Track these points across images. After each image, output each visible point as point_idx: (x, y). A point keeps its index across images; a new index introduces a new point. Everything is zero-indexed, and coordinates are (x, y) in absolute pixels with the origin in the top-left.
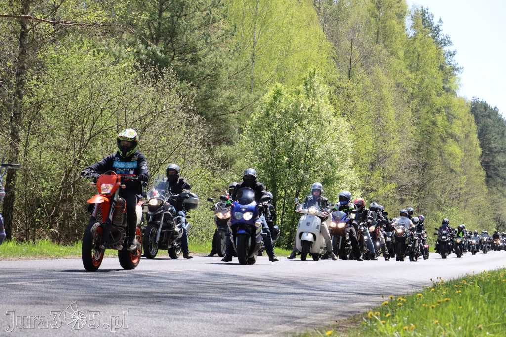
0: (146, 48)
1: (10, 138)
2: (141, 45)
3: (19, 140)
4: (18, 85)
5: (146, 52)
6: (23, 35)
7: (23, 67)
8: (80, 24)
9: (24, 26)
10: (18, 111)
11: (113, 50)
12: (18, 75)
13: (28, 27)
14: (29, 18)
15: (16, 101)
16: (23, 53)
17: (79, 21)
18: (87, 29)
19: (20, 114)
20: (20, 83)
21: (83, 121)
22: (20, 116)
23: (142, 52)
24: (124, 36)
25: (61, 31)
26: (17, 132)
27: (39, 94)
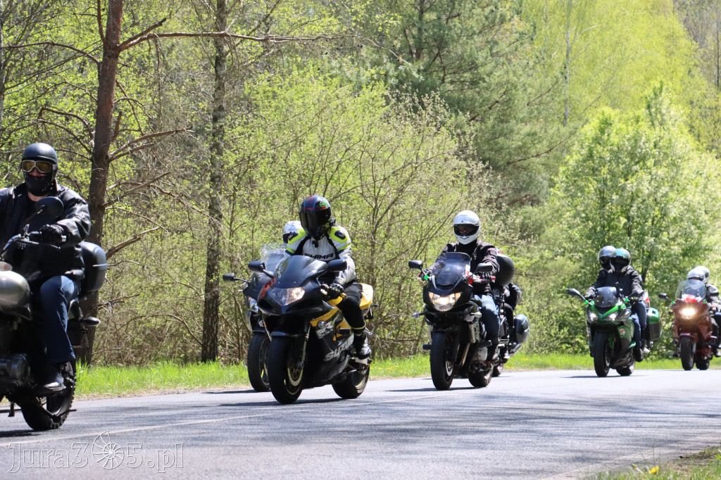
0: (396, 68)
1: (207, 213)
2: (389, 64)
3: (221, 216)
4: (214, 135)
5: (396, 74)
6: (219, 61)
7: (221, 108)
8: (298, 40)
9: (219, 48)
10: (217, 173)
11: (348, 74)
12: (215, 120)
13: (226, 48)
14: (225, 35)
15: (212, 158)
16: (220, 87)
17: (296, 33)
18: (309, 47)
19: (219, 177)
20: (218, 132)
21: (311, 182)
22: (220, 180)
23: (391, 73)
24: (364, 52)
26: (217, 204)
27: (246, 146)
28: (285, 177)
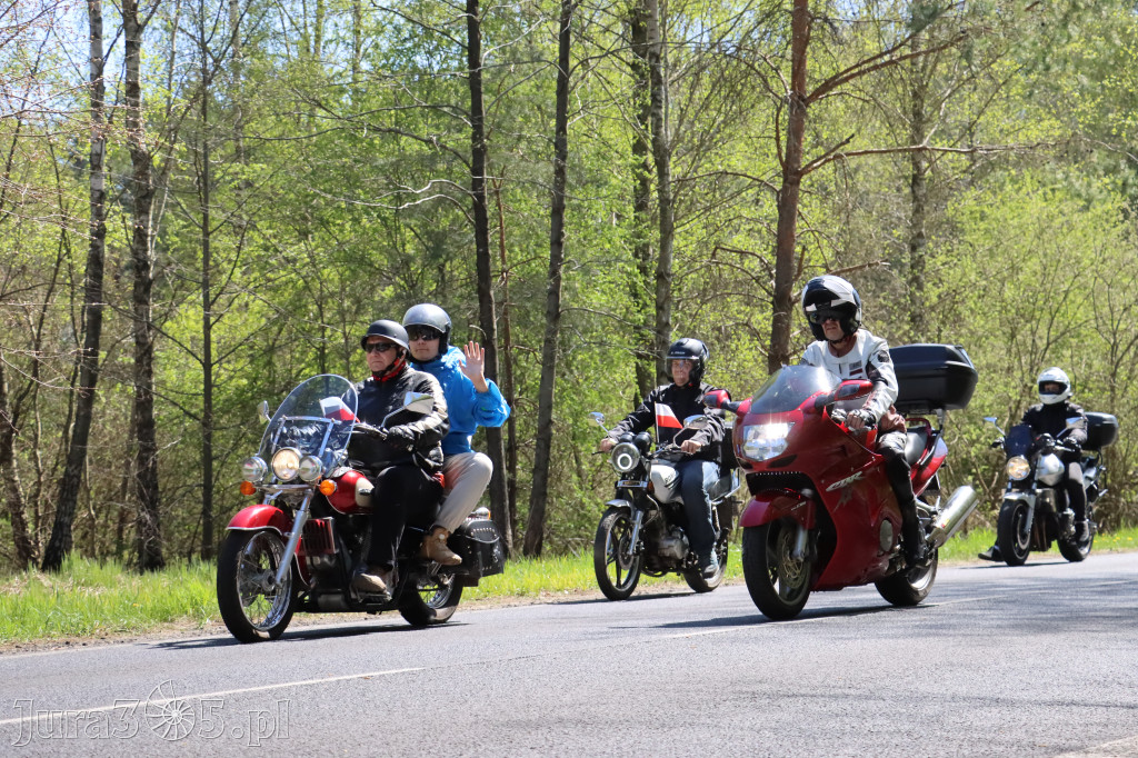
2: (1127, 171)
4: (912, 267)
6: (916, 180)
7: (920, 235)
8: (1012, 148)
9: (916, 165)
10: (918, 311)
11: (1077, 185)
12: (914, 248)
13: (925, 164)
14: (925, 149)
15: (912, 294)
16: (917, 211)
17: (1011, 142)
18: (1027, 157)
19: (921, 316)
20: (918, 263)
21: (1033, 317)
22: (921, 320)
23: (1130, 181)
24: (1095, 157)
25: (982, 169)
27: (952, 277)
28: (1000, 312)
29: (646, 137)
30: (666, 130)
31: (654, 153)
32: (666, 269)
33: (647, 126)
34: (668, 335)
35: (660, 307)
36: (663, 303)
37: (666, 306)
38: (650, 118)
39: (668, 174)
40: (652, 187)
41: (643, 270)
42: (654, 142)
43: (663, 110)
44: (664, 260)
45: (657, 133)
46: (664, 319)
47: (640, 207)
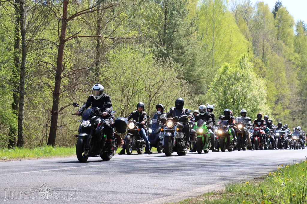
0: (157, 49)
2: (155, 47)
4: (96, 70)
5: (157, 50)
6: (98, 46)
7: (98, 61)
8: (125, 38)
9: (98, 41)
11: (141, 50)
12: (97, 65)
13: (100, 41)
14: (100, 37)
15: (96, 78)
16: (98, 54)
17: (124, 37)
18: (128, 41)
20: (97, 69)
21: (128, 86)
23: (155, 50)
24: (146, 43)
25: (117, 43)
27: (107, 74)
28: (120, 84)
29: (19, 27)
30: (25, 25)
31: (21, 32)
32: (24, 66)
33: (19, 24)
34: (23, 86)
35: (21, 77)
36: (22, 76)
37: (23, 77)
38: (20, 21)
39: (25, 38)
40: (20, 42)
41: (17, 66)
42: (21, 28)
43: (24, 19)
44: (23, 63)
45: (22, 25)
46: (22, 81)
47: (16, 47)
